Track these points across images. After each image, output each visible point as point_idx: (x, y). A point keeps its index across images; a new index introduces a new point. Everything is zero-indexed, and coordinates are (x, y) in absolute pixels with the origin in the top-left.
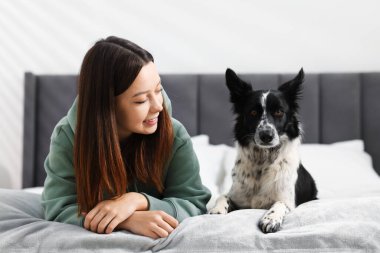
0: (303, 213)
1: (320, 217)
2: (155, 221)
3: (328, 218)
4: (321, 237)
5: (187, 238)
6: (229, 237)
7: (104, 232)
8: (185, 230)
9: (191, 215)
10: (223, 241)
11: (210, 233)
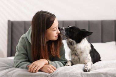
0: (96, 66)
1: (102, 67)
2: (49, 68)
3: (105, 67)
4: (102, 73)
5: (59, 74)
6: (73, 73)
7: (35, 72)
8: (58, 71)
9: (61, 66)
10: (71, 74)
11: (67, 72)
